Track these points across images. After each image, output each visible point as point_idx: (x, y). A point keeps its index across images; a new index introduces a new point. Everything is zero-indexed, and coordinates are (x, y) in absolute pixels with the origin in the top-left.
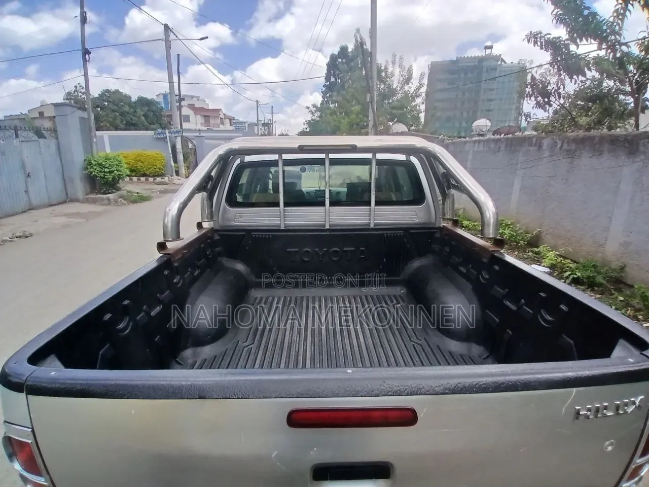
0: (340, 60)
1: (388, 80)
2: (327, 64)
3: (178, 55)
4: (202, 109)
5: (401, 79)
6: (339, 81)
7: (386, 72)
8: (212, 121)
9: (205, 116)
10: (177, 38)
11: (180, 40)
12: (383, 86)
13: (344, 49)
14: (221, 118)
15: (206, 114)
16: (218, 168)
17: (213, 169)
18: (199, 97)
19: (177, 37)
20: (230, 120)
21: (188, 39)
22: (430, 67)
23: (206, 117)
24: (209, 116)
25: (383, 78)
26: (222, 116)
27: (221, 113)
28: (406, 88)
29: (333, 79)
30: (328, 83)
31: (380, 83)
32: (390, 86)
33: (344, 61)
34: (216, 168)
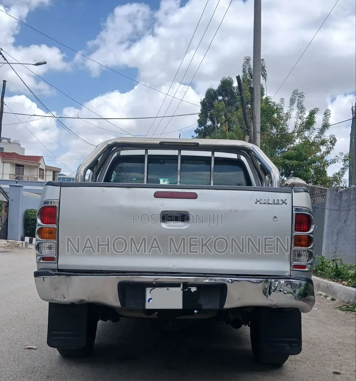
0: (220, 98)
1: (282, 122)
2: (201, 103)
3: (5, 82)
4: (13, 155)
5: (300, 122)
6: (219, 125)
7: (278, 113)
8: (26, 173)
9: (17, 165)
10: (5, 62)
11: (9, 64)
12: (274, 131)
13: (226, 84)
14: (41, 169)
15: (20, 163)
16: (102, 157)
17: (101, 154)
18: (10, 139)
19: (5, 59)
20: (54, 172)
21: (20, 64)
22: (354, 109)
23: (19, 167)
24: (23, 166)
25: (276, 120)
26: (42, 166)
27: (41, 162)
28: (306, 134)
29: (209, 123)
30: (203, 127)
31: (271, 126)
32: (283, 129)
33: (226, 98)
34: (101, 156)
